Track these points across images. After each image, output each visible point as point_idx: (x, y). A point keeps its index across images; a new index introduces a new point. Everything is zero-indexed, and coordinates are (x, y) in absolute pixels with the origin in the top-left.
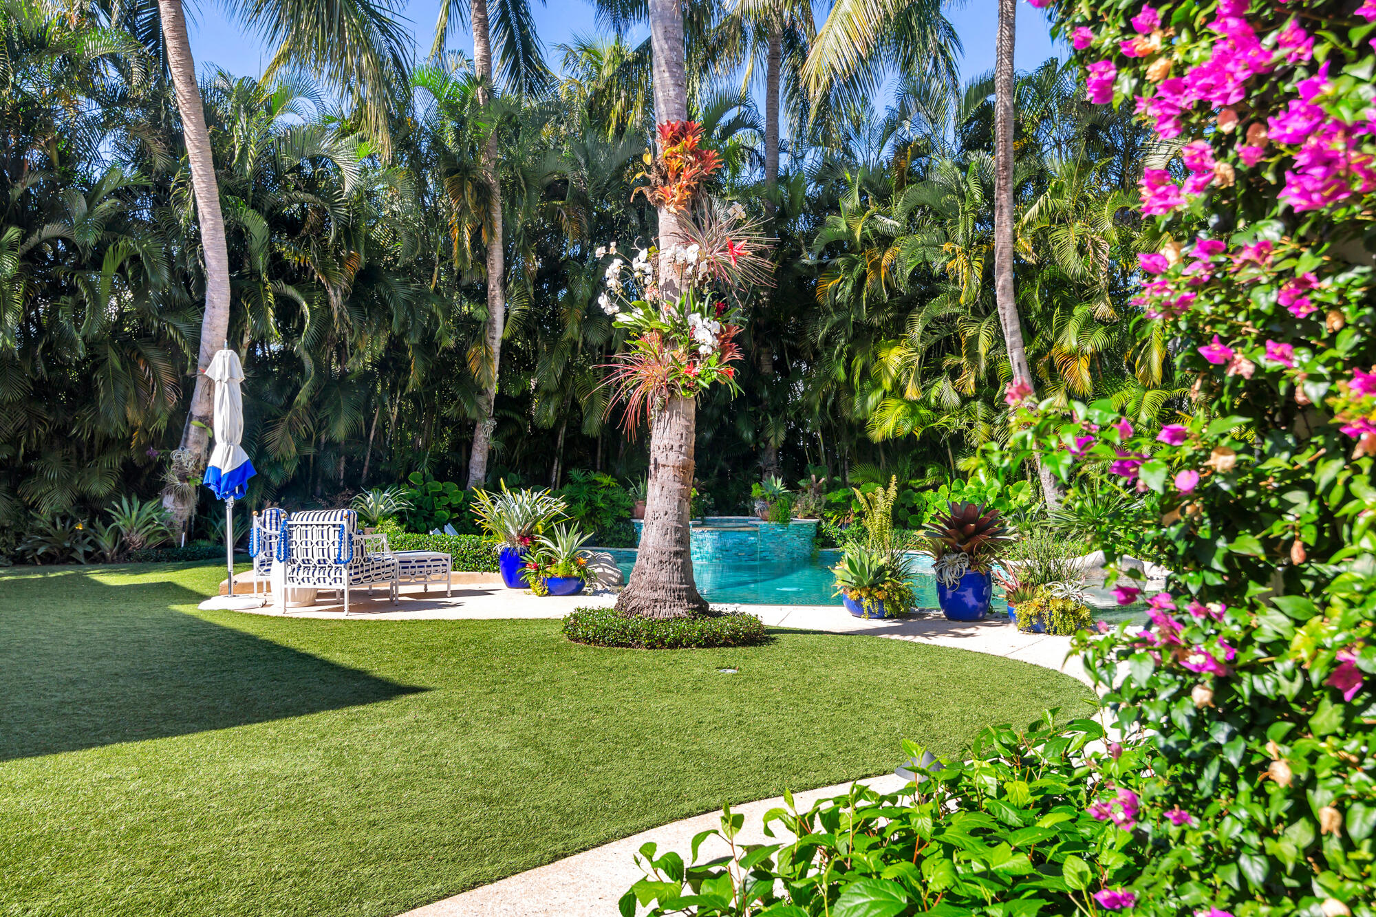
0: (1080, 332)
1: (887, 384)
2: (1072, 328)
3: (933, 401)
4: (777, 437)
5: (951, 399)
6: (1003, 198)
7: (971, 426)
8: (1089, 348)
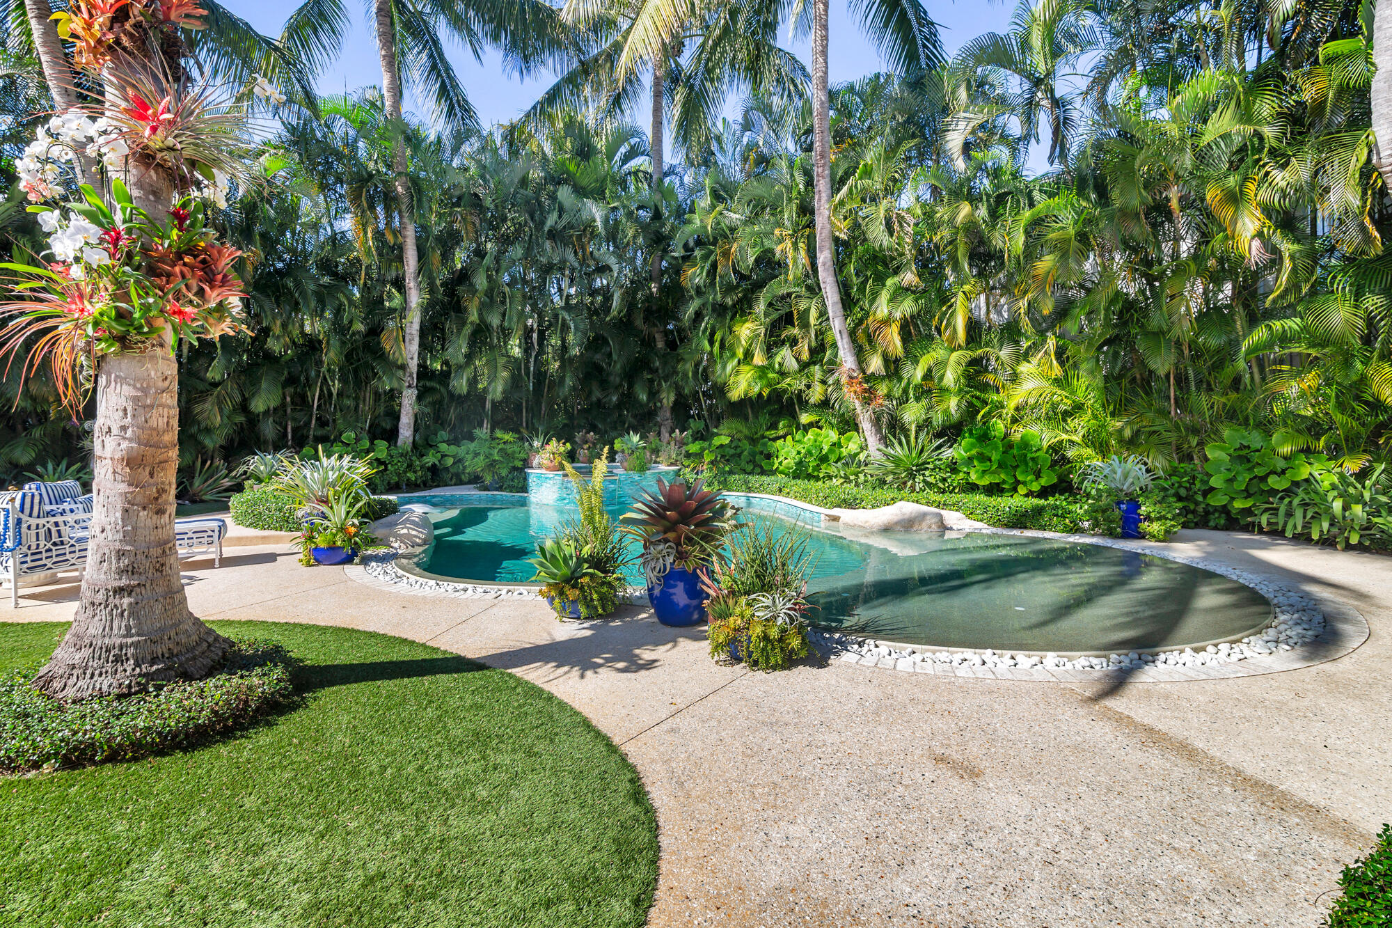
0: (890, 300)
1: (740, 353)
2: (884, 296)
3: (777, 366)
4: (668, 398)
5: (792, 364)
6: (822, 185)
7: (809, 387)
8: (898, 315)
